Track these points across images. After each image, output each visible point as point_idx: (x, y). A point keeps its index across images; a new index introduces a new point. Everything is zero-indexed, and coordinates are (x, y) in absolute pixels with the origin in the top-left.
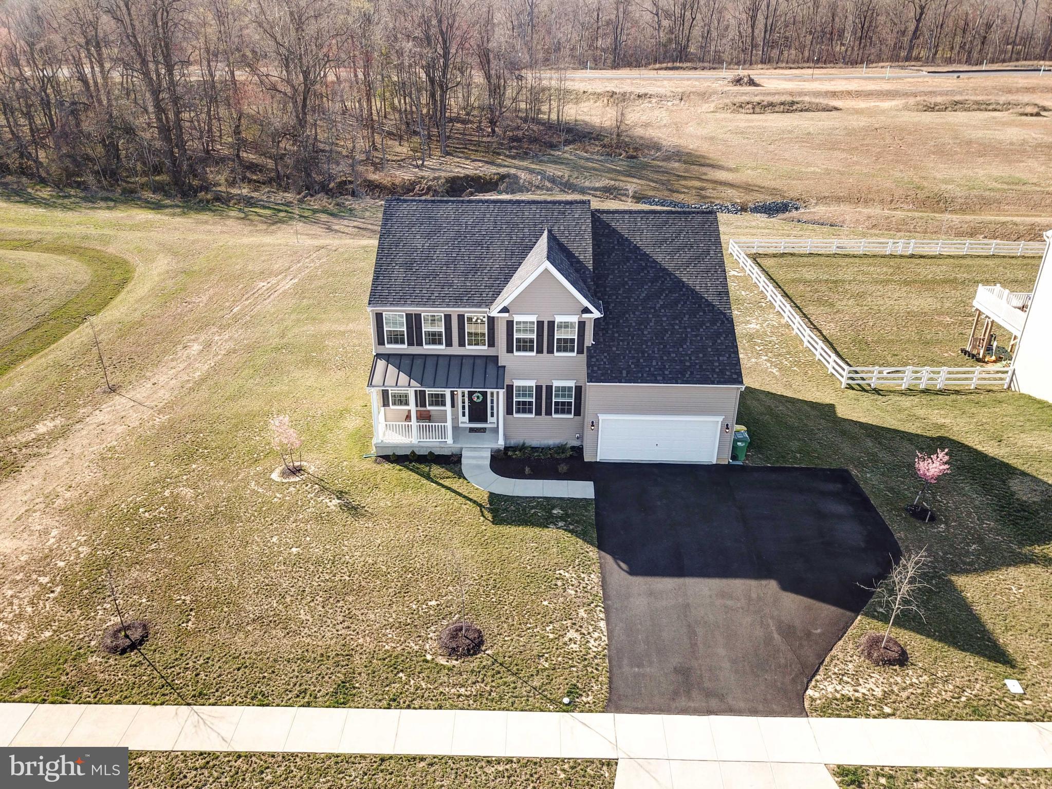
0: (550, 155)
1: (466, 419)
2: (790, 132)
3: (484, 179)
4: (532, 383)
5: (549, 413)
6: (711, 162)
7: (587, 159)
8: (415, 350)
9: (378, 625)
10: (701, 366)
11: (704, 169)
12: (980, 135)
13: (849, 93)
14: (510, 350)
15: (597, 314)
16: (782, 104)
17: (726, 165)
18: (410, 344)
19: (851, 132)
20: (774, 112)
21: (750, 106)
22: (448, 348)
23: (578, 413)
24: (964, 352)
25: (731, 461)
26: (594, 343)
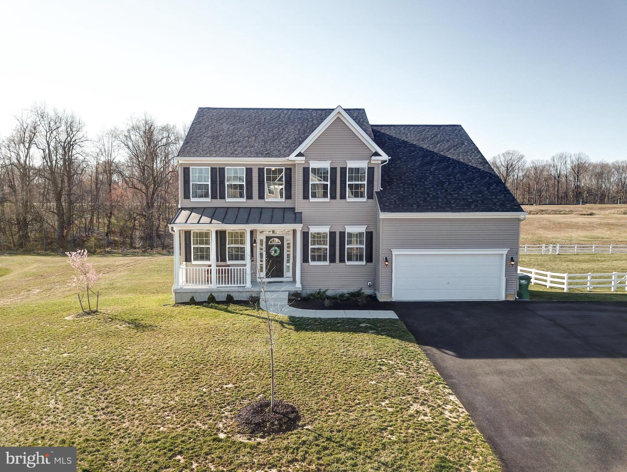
1: (263, 274)
4: (326, 230)
5: (342, 260)
8: (218, 203)
9: (152, 409)
10: (482, 202)
14: (306, 197)
15: (385, 157)
18: (214, 197)
22: (249, 201)
23: (370, 259)
25: (518, 298)
26: (382, 189)
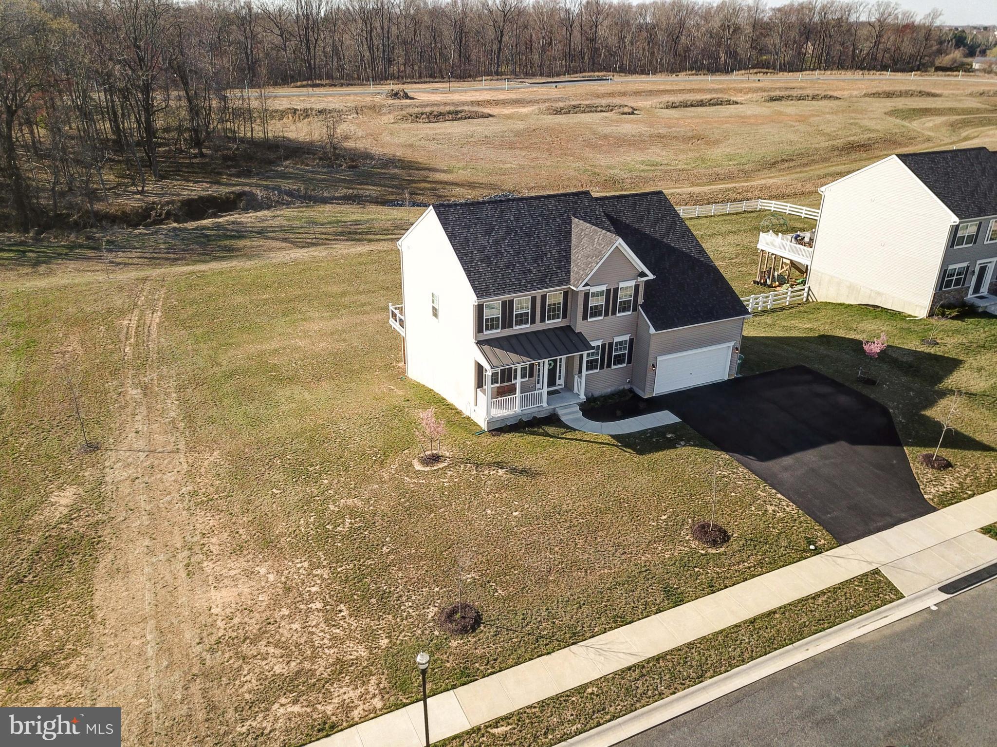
0: (274, 171)
2: (472, 136)
3: (221, 198)
4: (599, 343)
5: (609, 366)
6: (426, 166)
7: (312, 172)
8: (508, 332)
11: (426, 173)
12: (609, 131)
13: (489, 102)
14: (585, 318)
15: (651, 277)
16: (449, 113)
17: (438, 167)
18: (504, 327)
19: (518, 134)
20: (445, 121)
21: (424, 116)
22: (533, 326)
23: (630, 362)
24: (755, 282)
26: (645, 301)
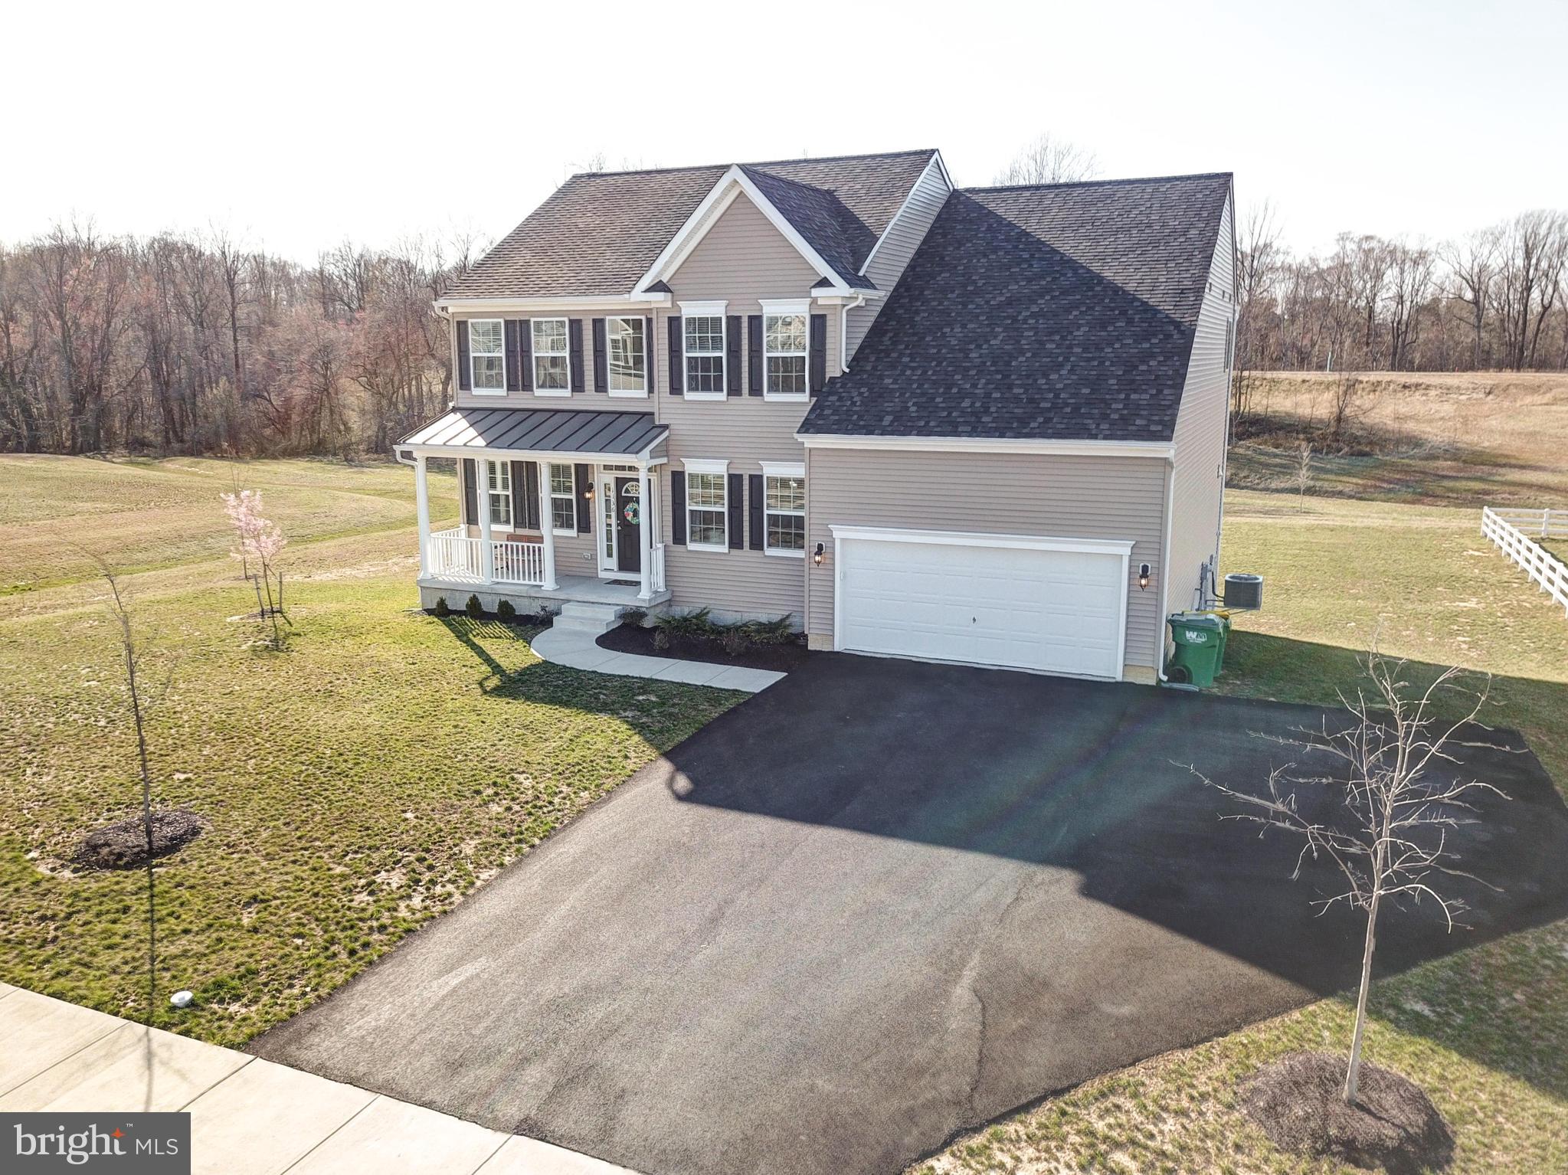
1: (613, 563)
8: (520, 400)
14: (675, 389)
15: (843, 288)
25: (1165, 678)
26: (847, 370)
